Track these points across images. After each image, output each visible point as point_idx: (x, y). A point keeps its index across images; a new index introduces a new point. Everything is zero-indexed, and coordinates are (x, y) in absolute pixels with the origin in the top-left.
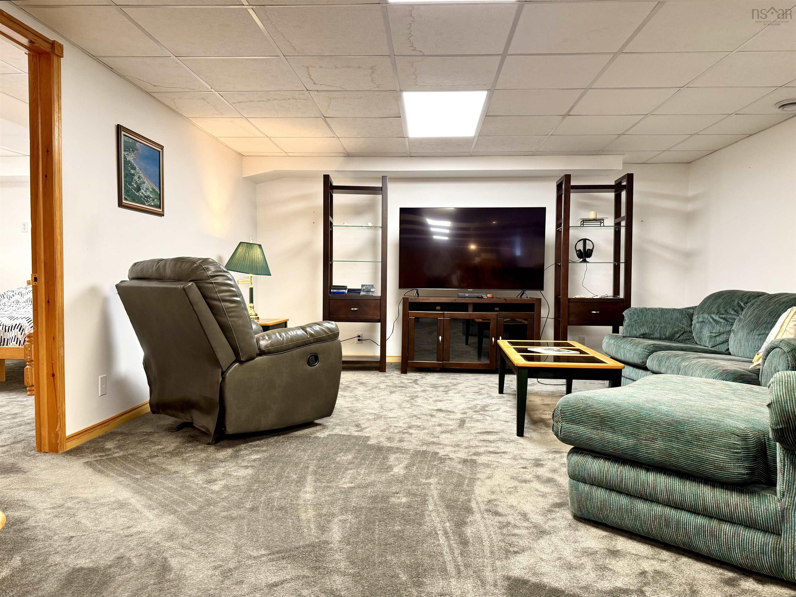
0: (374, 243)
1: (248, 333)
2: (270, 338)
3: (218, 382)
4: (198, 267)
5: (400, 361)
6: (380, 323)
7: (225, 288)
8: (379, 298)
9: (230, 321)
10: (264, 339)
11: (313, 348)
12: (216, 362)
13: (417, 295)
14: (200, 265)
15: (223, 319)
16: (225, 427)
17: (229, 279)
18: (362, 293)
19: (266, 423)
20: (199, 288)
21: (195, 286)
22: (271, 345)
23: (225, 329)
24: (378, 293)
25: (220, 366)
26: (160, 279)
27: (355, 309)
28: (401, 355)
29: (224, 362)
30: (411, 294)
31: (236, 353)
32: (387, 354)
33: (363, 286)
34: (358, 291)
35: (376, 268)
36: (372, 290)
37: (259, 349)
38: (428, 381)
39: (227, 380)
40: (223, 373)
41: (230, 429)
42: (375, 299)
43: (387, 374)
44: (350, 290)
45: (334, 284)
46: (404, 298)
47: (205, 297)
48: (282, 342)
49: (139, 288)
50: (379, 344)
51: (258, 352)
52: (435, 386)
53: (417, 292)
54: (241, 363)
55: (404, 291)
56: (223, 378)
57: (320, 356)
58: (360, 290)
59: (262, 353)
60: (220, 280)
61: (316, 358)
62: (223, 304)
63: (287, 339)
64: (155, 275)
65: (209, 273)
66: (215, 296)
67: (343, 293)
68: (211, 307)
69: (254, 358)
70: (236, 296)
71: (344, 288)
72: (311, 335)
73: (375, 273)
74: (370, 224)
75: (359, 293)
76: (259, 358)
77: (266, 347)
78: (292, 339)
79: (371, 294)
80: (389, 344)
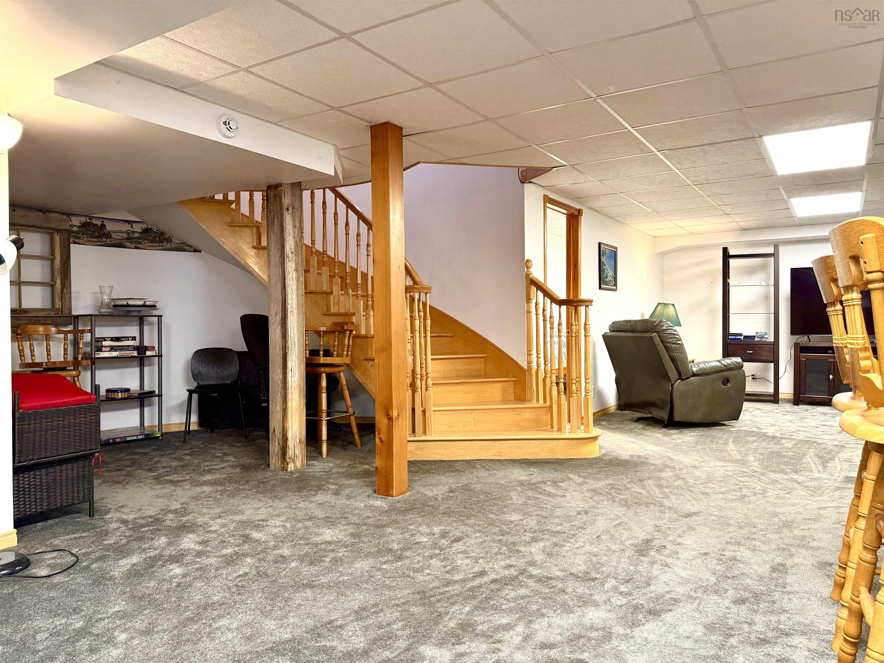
0: (767, 298)
1: (686, 363)
2: (699, 366)
3: (669, 390)
4: (657, 325)
5: (793, 398)
6: (773, 364)
7: (673, 336)
8: (772, 343)
9: (675, 355)
10: (695, 367)
11: (726, 374)
12: (668, 379)
13: (808, 340)
14: (659, 324)
15: (672, 354)
16: (673, 417)
17: (675, 331)
18: (756, 339)
19: (697, 418)
20: (659, 336)
21: (657, 335)
22: (700, 370)
23: (673, 359)
24: (771, 339)
25: (670, 381)
26: (633, 331)
27: (751, 352)
28: (793, 392)
29: (673, 380)
30: (803, 340)
31: (680, 374)
32: (781, 391)
33: (757, 333)
34: (753, 337)
35: (768, 319)
36: (765, 336)
37: (693, 372)
38: (819, 411)
39: (674, 389)
40: (672, 385)
41: (677, 418)
42: (768, 344)
43: (779, 405)
44: (745, 337)
45: (730, 332)
46: (795, 343)
47: (662, 341)
48: (706, 369)
49: (618, 337)
50: (773, 382)
51: (692, 374)
52: (824, 414)
53: (809, 338)
54: (682, 380)
55: (797, 337)
56: (672, 388)
57: (731, 380)
58: (754, 336)
59: (694, 375)
60: (670, 331)
61: (728, 381)
62: (672, 345)
63: (709, 367)
64: (630, 330)
65: (664, 328)
66: (667, 340)
67: (740, 339)
68: (665, 347)
69: (689, 378)
70: (679, 341)
71: (741, 335)
72: (725, 365)
73: (768, 322)
74: (763, 283)
75: (754, 339)
76: (692, 378)
77: (697, 371)
78: (712, 368)
79: (764, 340)
80: (781, 382)
